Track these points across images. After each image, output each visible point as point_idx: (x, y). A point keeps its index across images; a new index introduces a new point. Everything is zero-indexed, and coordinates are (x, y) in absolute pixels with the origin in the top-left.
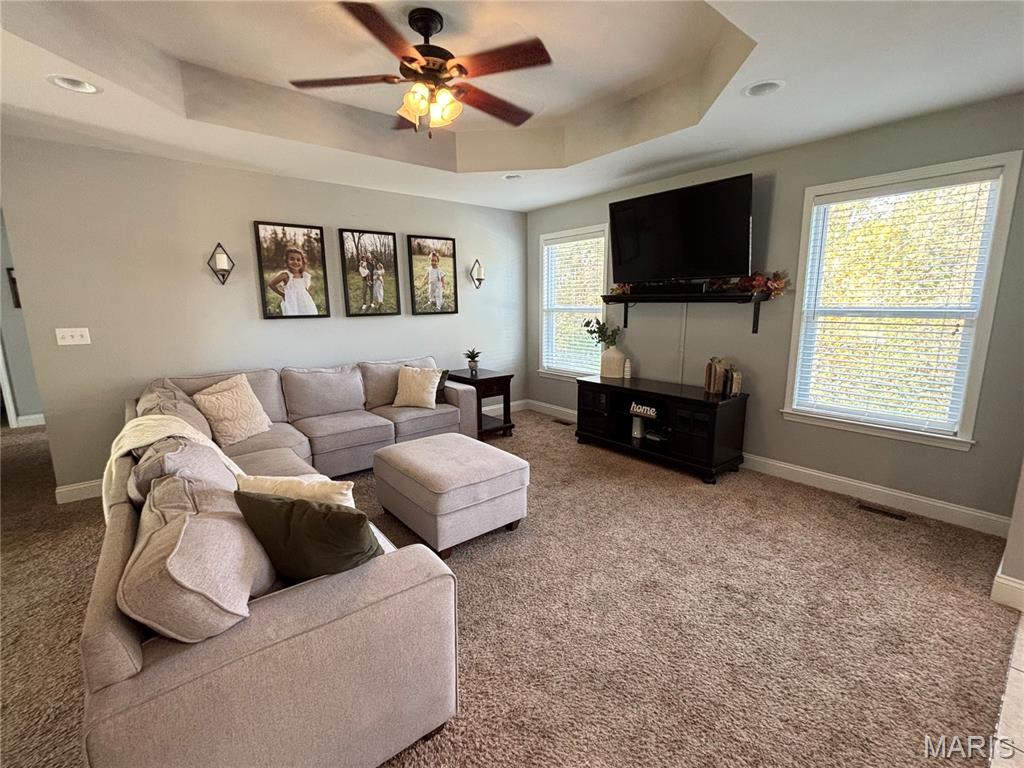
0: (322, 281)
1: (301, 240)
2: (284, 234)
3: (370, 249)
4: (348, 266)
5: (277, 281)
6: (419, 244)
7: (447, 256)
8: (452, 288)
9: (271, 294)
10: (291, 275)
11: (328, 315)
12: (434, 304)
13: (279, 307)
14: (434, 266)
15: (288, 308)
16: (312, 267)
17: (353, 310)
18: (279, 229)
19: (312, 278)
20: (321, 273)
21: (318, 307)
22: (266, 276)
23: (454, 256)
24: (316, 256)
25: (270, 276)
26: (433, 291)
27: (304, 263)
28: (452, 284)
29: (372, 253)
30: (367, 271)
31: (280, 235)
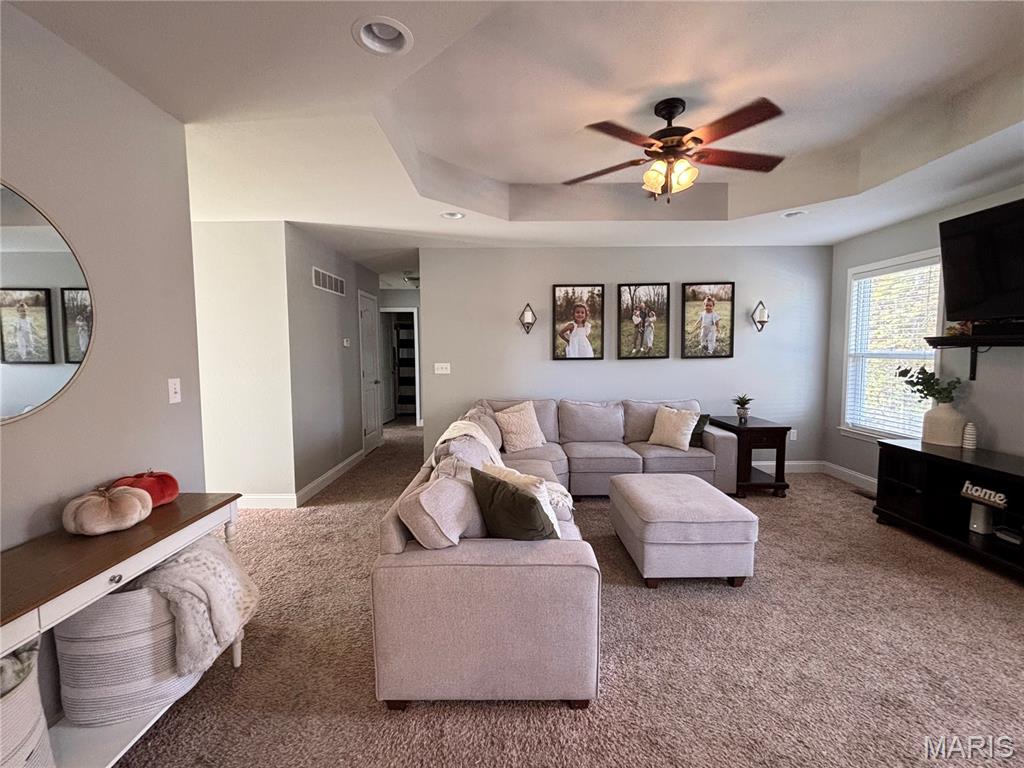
0: (600, 329)
1: (586, 297)
2: (574, 293)
3: (644, 299)
4: (623, 315)
5: (564, 331)
6: (693, 291)
7: (725, 300)
8: (728, 332)
9: (560, 340)
10: (576, 325)
11: (602, 358)
12: (705, 348)
13: (564, 351)
14: (709, 311)
15: (571, 352)
16: (593, 318)
17: (624, 354)
18: (570, 289)
19: (592, 327)
20: (600, 322)
21: (594, 350)
22: (557, 326)
23: (732, 299)
24: (597, 309)
25: (560, 327)
26: (706, 335)
27: (587, 315)
28: (729, 327)
30: (640, 319)
31: (571, 294)
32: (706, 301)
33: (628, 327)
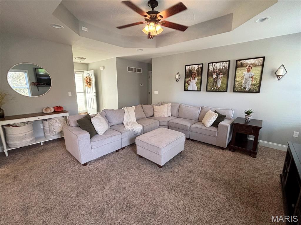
0: (200, 80)
1: (196, 69)
2: (192, 68)
3: (218, 68)
4: (210, 75)
5: (188, 81)
6: (241, 63)
7: (258, 66)
8: (258, 81)
9: (187, 84)
10: (192, 79)
11: (200, 91)
14: (248, 71)
15: (190, 88)
17: (208, 89)
18: (191, 66)
19: (197, 80)
20: (200, 78)
23: (263, 65)
24: (200, 73)
25: (187, 80)
27: (196, 75)
28: (259, 79)
29: (219, 69)
30: (216, 76)
32: (247, 67)
33: (211, 79)
